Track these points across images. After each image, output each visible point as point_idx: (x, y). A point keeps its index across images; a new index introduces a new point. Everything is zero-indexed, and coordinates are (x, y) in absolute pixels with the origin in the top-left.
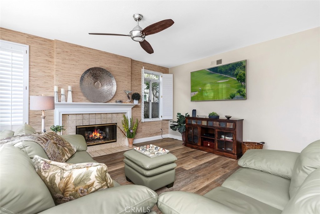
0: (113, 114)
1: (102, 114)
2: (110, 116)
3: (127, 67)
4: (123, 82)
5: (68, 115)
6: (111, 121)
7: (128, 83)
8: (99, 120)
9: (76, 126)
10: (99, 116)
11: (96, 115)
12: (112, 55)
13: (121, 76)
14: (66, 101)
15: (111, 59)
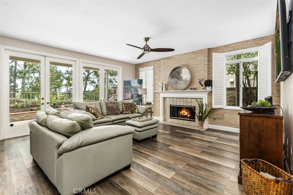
0: (192, 99)
1: (184, 99)
2: (189, 100)
3: (203, 58)
4: (199, 72)
5: (167, 98)
6: (190, 104)
7: (204, 71)
8: (182, 102)
9: (170, 105)
10: (182, 100)
11: (181, 99)
12: (190, 53)
13: (197, 67)
14: (162, 90)
15: (189, 57)
